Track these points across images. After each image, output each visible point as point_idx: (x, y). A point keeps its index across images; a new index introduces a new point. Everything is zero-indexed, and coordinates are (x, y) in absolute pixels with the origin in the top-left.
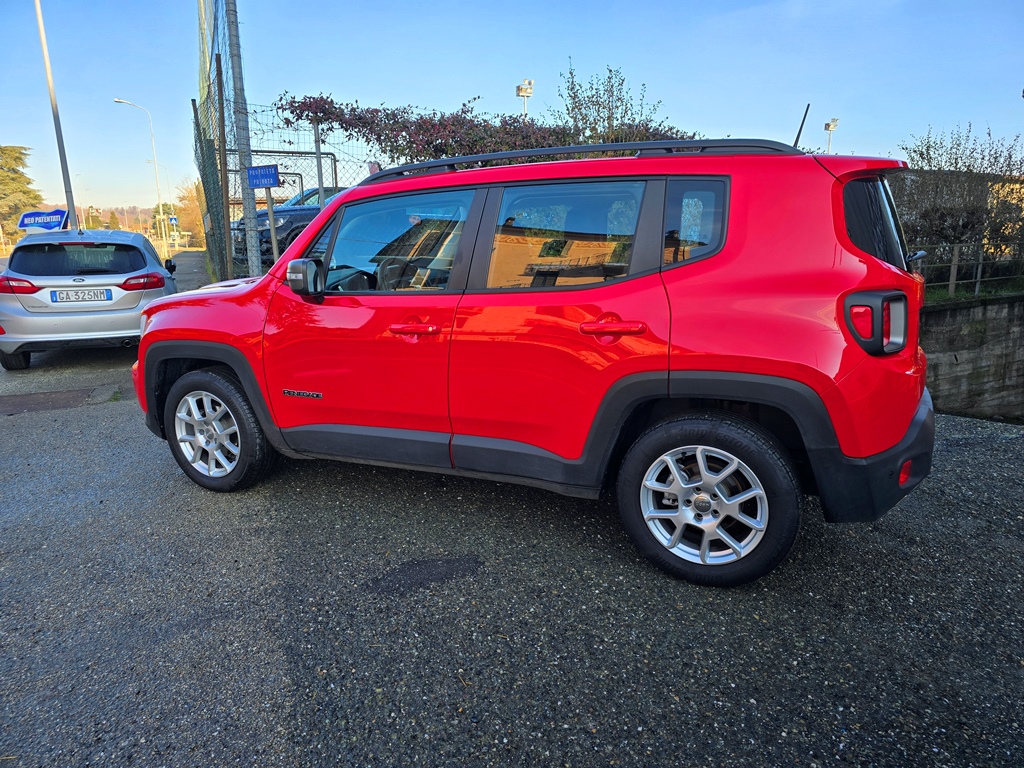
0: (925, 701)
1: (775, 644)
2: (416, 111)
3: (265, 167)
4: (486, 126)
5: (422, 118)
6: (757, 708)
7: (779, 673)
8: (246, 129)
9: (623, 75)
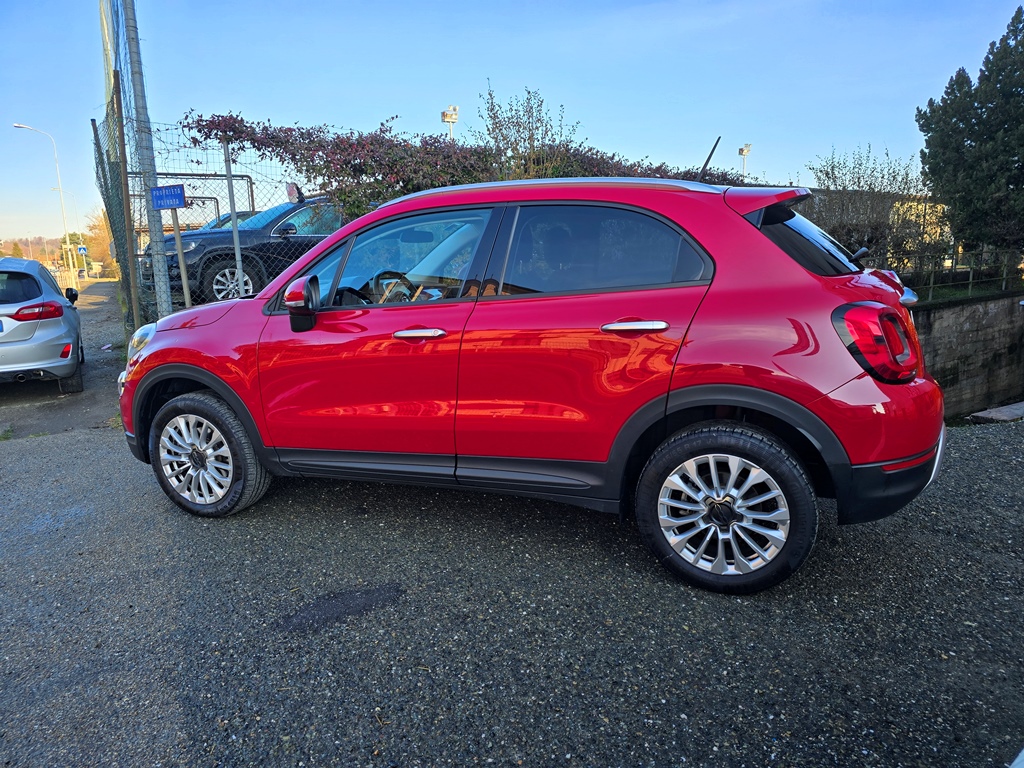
0: (852, 702)
1: (705, 654)
2: (332, 130)
3: (170, 187)
4: (406, 147)
5: (338, 137)
6: (688, 724)
7: (709, 685)
8: (150, 148)
9: (542, 96)
